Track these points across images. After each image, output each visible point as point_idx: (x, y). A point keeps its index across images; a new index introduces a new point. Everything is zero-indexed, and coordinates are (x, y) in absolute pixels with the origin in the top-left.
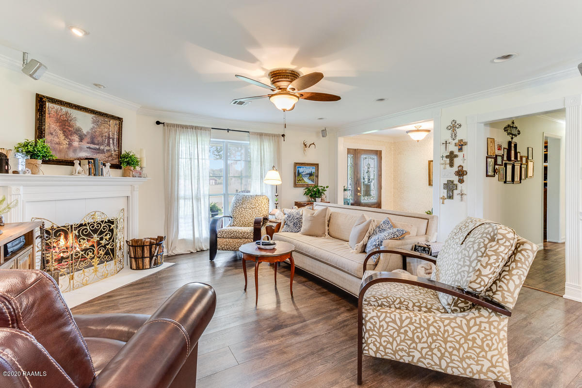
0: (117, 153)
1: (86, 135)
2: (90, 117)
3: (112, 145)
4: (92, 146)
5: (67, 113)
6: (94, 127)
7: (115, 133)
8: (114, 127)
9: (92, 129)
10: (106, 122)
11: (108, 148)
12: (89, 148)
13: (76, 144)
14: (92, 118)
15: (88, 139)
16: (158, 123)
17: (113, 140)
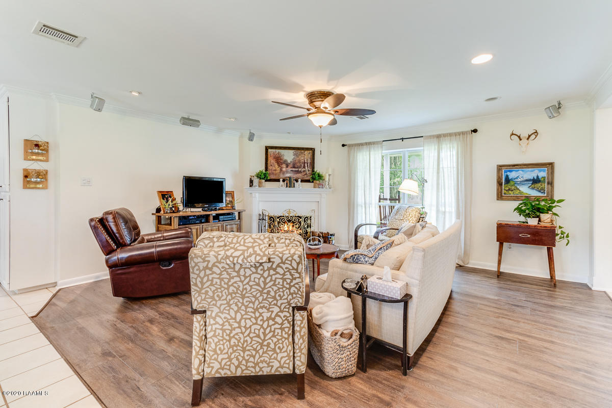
0: (310, 172)
2: (292, 152)
3: (306, 168)
4: (294, 169)
5: (279, 153)
7: (309, 159)
8: (308, 155)
9: (293, 159)
10: (302, 153)
11: (304, 169)
12: (292, 171)
13: (284, 169)
15: (291, 165)
16: (343, 145)
17: (307, 164)
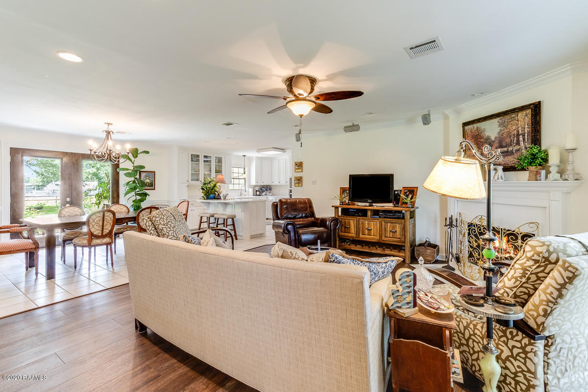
1: (494, 141)
2: (495, 121)
3: (522, 144)
5: (478, 128)
6: (500, 130)
7: (526, 126)
8: (524, 119)
9: (499, 133)
10: (513, 119)
11: (517, 147)
14: (498, 122)
15: (496, 144)
